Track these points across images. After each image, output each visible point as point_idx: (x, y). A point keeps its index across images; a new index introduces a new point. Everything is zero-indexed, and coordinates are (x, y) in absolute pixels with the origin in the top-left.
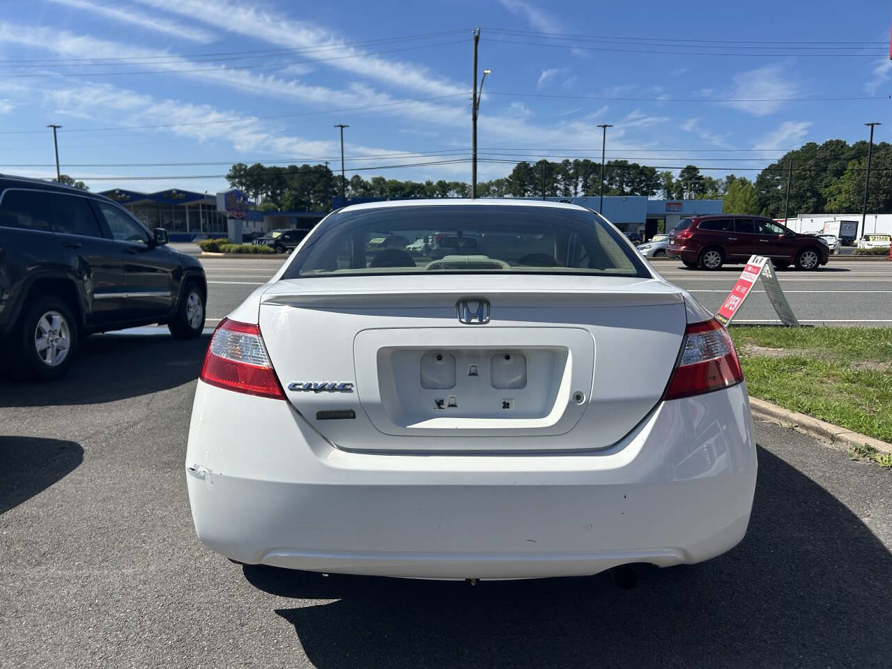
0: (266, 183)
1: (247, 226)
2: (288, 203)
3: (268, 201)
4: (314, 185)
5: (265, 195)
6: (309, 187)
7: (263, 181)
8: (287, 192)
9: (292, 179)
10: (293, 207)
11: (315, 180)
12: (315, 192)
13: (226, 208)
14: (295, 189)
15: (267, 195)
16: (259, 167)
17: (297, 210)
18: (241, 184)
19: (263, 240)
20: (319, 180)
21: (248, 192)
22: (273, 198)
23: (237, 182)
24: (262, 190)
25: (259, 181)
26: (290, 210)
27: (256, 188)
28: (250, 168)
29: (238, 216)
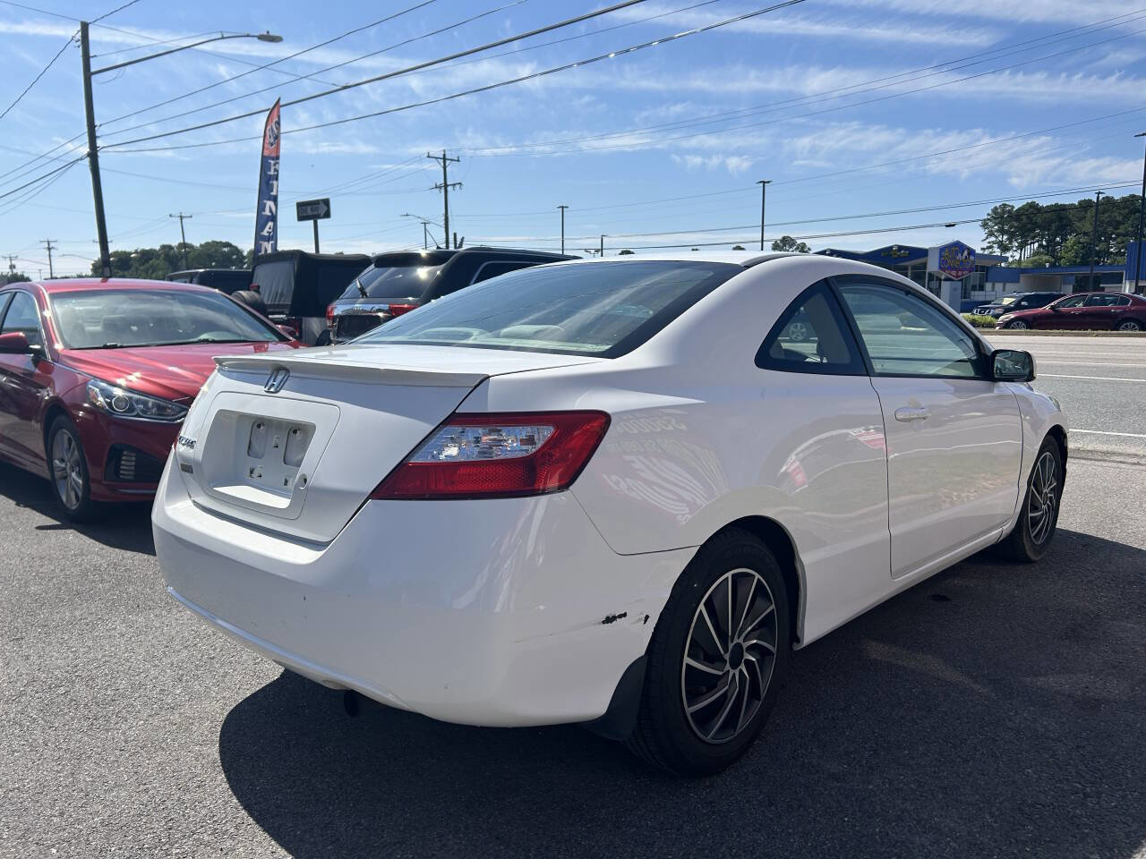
0: (1039, 227)
1: (993, 290)
2: (1071, 254)
3: (1042, 253)
4: (1117, 225)
5: (1036, 245)
6: (1110, 229)
7: (1036, 225)
8: (1071, 239)
9: (1082, 219)
10: (1078, 260)
11: (1120, 218)
12: (1118, 235)
13: (940, 267)
14: (1085, 234)
15: (1041, 246)
16: (1033, 206)
17: (1084, 263)
18: (1002, 232)
19: (988, 308)
20: (1126, 217)
21: (1011, 242)
22: (1050, 249)
23: (997, 231)
24: (1033, 238)
25: (1029, 226)
26: (1074, 264)
27: (1023, 236)
28: (1019, 209)
29: (957, 276)
